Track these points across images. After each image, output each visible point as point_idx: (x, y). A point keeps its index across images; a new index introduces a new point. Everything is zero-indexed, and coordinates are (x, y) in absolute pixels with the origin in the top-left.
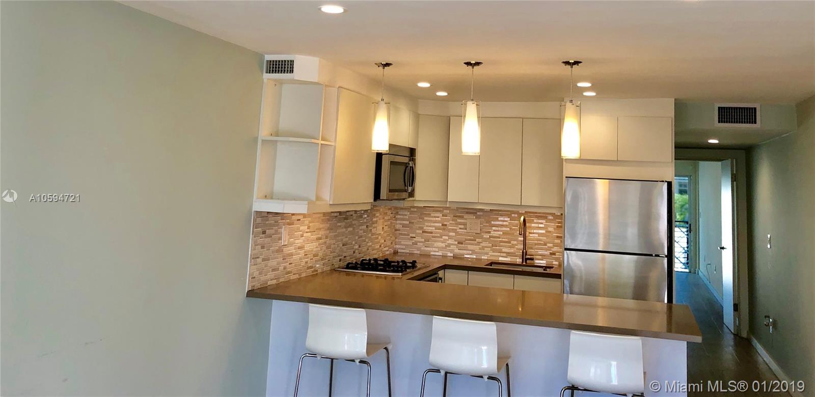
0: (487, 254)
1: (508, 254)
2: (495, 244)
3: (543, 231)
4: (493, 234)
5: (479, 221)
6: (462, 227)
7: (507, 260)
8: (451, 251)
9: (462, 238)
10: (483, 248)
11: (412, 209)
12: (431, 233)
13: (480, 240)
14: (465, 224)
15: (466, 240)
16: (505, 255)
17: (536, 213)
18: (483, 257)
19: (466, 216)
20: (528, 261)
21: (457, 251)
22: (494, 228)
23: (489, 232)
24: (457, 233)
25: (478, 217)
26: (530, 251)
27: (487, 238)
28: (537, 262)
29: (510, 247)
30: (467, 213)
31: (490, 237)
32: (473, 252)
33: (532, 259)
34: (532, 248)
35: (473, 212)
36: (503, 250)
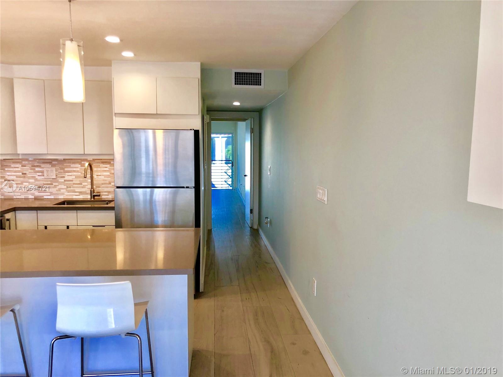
0: (63, 194)
1: (81, 193)
2: (69, 186)
3: (108, 174)
4: (67, 178)
5: (54, 169)
6: (40, 174)
7: (81, 197)
8: (32, 194)
9: (40, 183)
10: (60, 189)
13: (57, 184)
14: (42, 172)
15: (44, 184)
16: (78, 194)
17: (101, 160)
18: (60, 197)
19: (43, 165)
20: (96, 197)
21: (37, 194)
22: (67, 174)
23: (64, 177)
24: (36, 180)
25: (53, 166)
26: (97, 190)
27: (62, 182)
28: (103, 197)
29: (83, 187)
30: (44, 163)
31: (65, 181)
32: (52, 194)
33: (99, 196)
34: (99, 187)
35: (50, 162)
36: (76, 190)
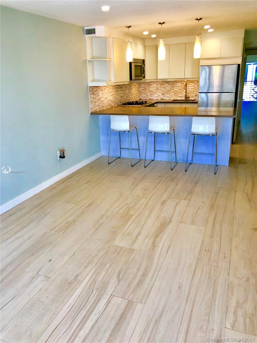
0: (173, 97)
1: (180, 97)
2: (176, 94)
3: (193, 87)
4: (175, 90)
5: (169, 86)
6: (164, 88)
7: (180, 99)
8: (160, 97)
9: (164, 92)
10: (171, 95)
11: (145, 83)
12: (153, 91)
13: (170, 93)
14: (165, 87)
15: (165, 93)
17: (190, 81)
18: (171, 99)
19: (165, 84)
20: (187, 99)
21: (162, 97)
22: (175, 88)
23: (173, 89)
24: (162, 91)
25: (169, 84)
26: (188, 95)
27: (172, 92)
28: (190, 99)
29: (181, 94)
30: (165, 83)
31: (174, 91)
32: (168, 97)
33: (189, 98)
34: (189, 94)
35: (168, 82)
36: (178, 96)
